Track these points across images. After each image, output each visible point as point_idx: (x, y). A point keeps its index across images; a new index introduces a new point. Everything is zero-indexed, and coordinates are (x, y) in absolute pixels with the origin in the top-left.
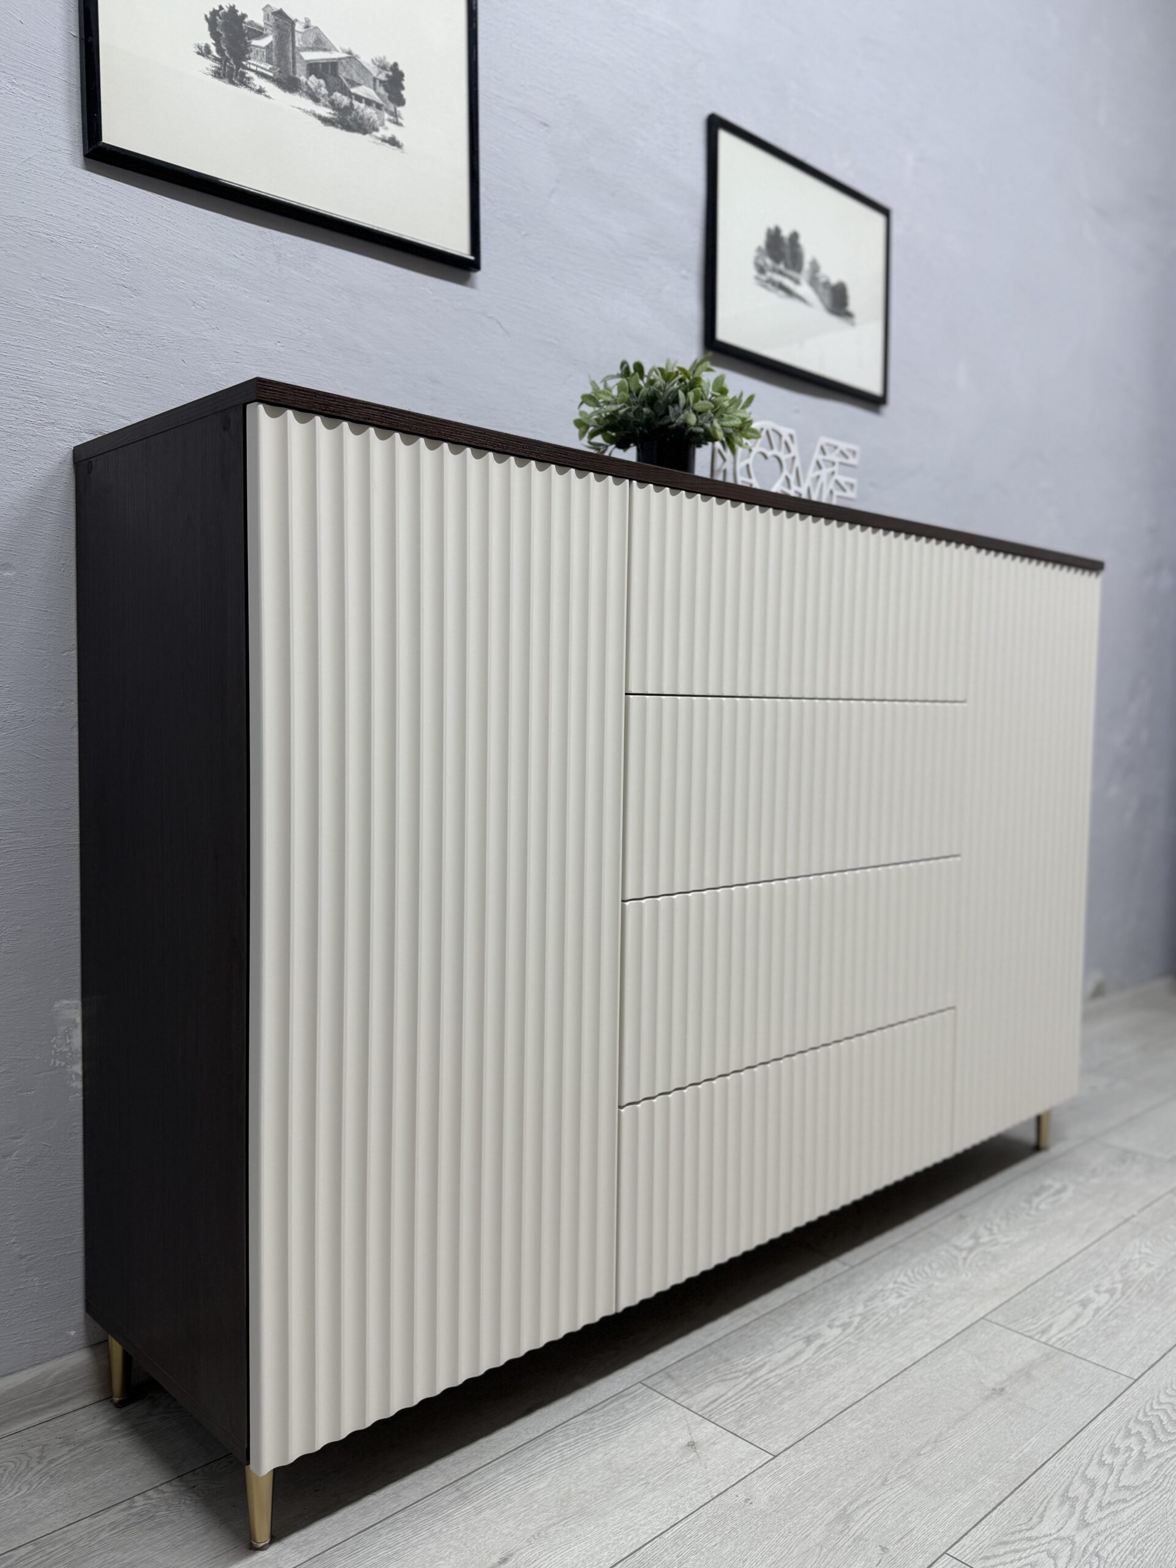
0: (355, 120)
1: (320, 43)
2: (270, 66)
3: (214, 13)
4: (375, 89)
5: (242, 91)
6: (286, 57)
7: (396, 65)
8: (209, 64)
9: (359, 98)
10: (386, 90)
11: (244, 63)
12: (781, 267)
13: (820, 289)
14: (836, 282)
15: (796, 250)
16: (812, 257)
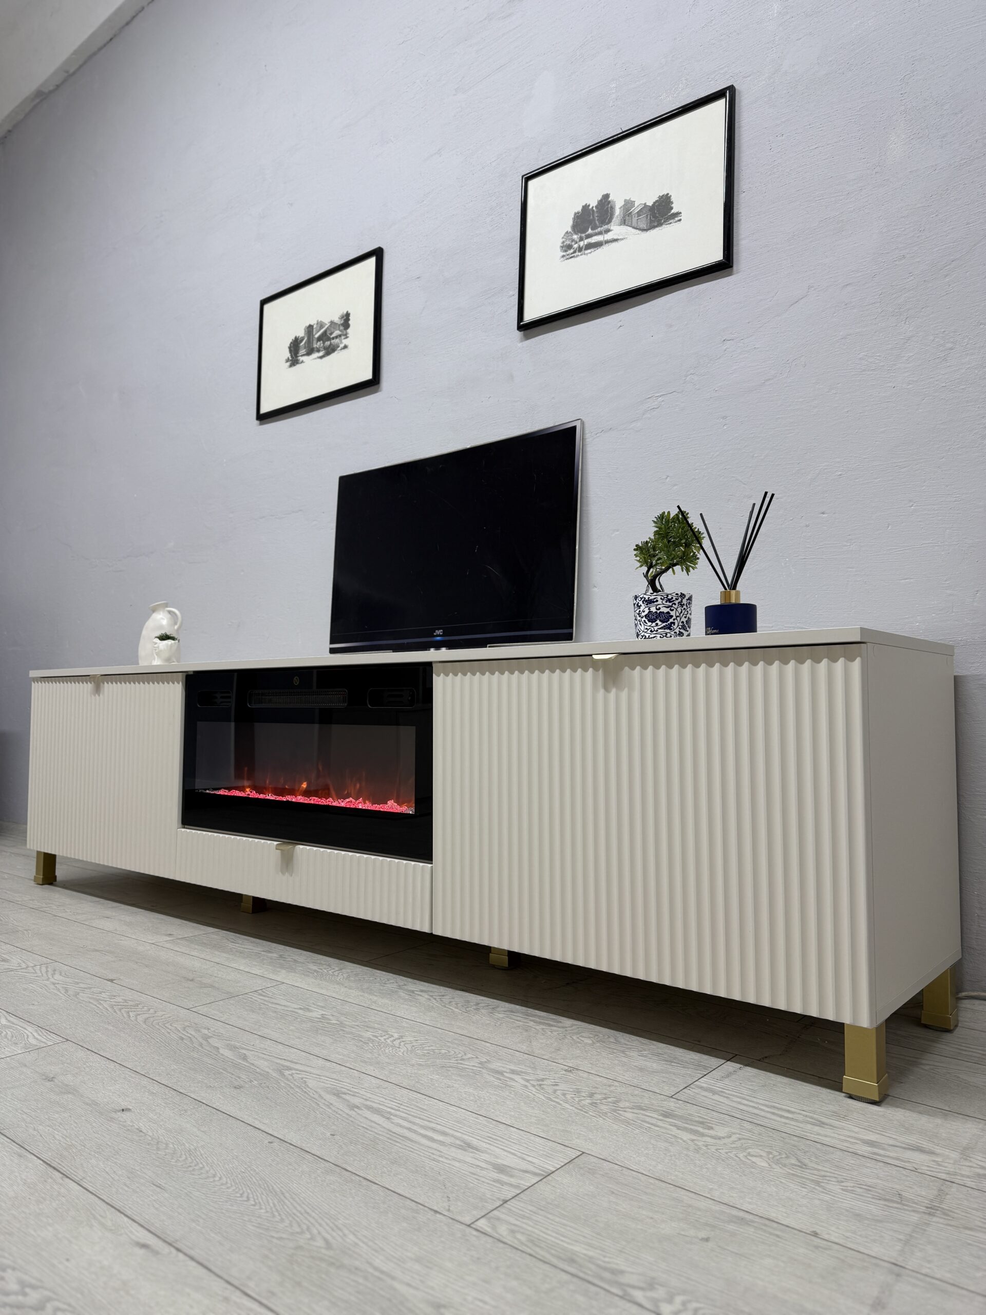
0: (332, 348)
1: (322, 326)
2: (305, 350)
3: (291, 343)
4: (338, 330)
6: (311, 342)
7: (347, 312)
9: (333, 339)
10: (343, 326)
11: (298, 355)
13: (635, 219)
14: (655, 201)
15: (606, 207)
16: (625, 201)
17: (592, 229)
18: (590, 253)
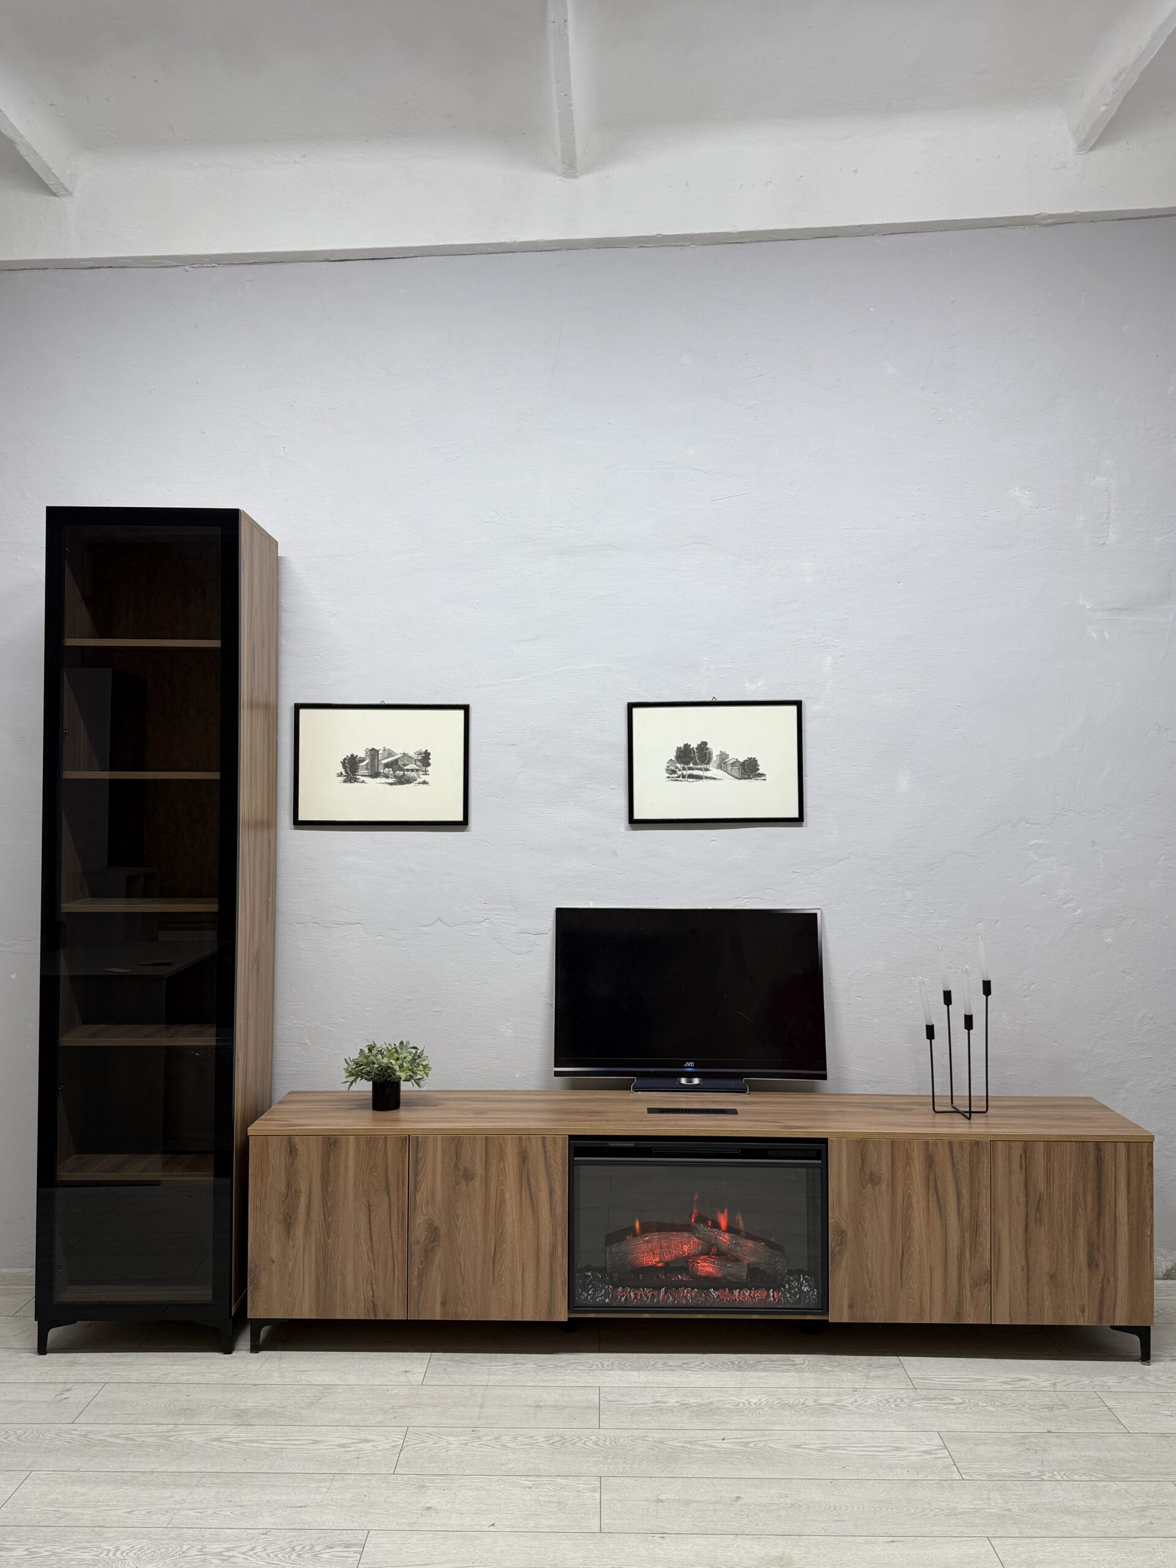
0: (406, 779)
1: (390, 754)
2: (366, 771)
3: (345, 759)
4: (415, 764)
5: (356, 784)
6: (374, 765)
7: (427, 750)
8: (342, 778)
9: (408, 770)
10: (421, 763)
11: (356, 774)
12: (691, 765)
13: (729, 768)
14: (745, 759)
15: (705, 752)
16: (721, 752)
17: (693, 764)
18: (693, 781)
